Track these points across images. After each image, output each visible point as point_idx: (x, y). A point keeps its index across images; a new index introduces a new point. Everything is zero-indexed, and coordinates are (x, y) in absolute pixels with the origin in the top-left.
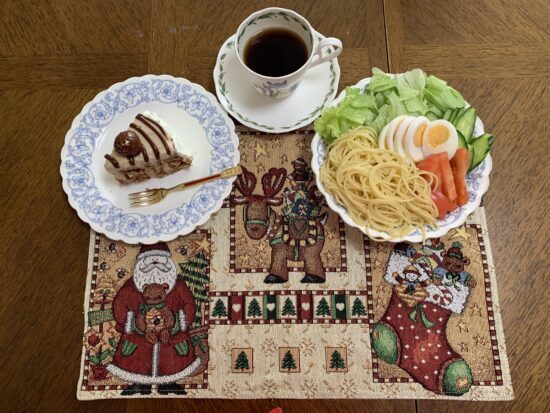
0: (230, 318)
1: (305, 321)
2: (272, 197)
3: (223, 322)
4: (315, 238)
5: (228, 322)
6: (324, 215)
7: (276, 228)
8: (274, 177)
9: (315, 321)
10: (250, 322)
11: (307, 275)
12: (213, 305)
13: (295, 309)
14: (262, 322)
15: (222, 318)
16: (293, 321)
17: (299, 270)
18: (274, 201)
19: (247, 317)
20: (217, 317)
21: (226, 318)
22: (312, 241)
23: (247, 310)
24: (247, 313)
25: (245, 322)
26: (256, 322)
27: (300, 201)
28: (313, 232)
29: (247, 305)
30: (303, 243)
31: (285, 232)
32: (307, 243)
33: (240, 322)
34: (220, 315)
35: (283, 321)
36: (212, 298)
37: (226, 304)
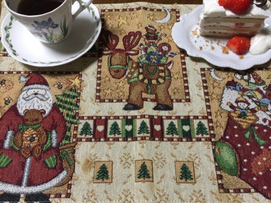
0: (94, 137)
1: (157, 139)
2: (130, 50)
3: (89, 140)
4: (164, 78)
5: (93, 140)
6: (170, 63)
7: (133, 70)
8: (132, 37)
9: (165, 139)
10: (111, 140)
11: (158, 104)
12: (80, 127)
13: (149, 129)
14: (121, 139)
15: (88, 136)
16: (147, 138)
17: (152, 100)
18: (132, 52)
19: (109, 136)
20: (83, 136)
21: (91, 136)
22: (161, 81)
23: (109, 130)
24: (108, 133)
25: (107, 140)
26: (117, 140)
27: (151, 53)
28: (162, 74)
29: (109, 126)
30: (154, 82)
31: (140, 73)
32: (158, 81)
33: (102, 140)
34: (86, 134)
35: (138, 139)
36: (81, 121)
37: (92, 126)
